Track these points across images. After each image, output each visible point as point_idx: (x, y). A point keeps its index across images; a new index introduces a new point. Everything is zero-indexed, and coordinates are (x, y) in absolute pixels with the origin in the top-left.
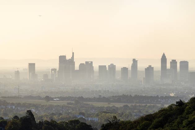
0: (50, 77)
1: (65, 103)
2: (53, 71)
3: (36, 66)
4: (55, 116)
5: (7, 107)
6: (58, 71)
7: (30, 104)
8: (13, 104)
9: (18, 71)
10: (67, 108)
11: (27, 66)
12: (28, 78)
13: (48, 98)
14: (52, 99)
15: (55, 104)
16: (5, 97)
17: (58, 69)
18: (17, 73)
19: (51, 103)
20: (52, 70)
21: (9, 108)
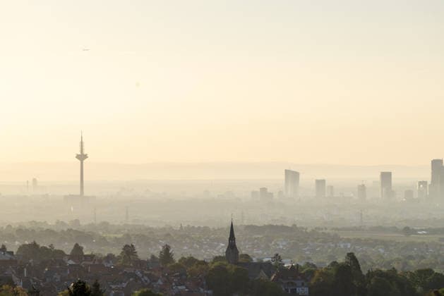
0: (416, 196)
1: (435, 238)
2: (421, 186)
3: (393, 176)
4: (411, 261)
5: (338, 245)
6: (430, 185)
7: (376, 241)
8: (349, 241)
9: (363, 185)
10: (438, 248)
11: (378, 177)
12: (380, 197)
13: (407, 231)
14: (415, 232)
15: (420, 241)
16: (337, 229)
17: (429, 183)
18: (362, 188)
19: (413, 238)
20: (420, 183)
21: (342, 246)
